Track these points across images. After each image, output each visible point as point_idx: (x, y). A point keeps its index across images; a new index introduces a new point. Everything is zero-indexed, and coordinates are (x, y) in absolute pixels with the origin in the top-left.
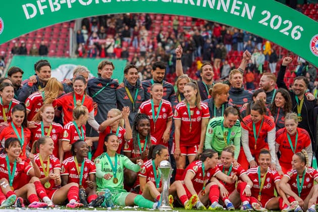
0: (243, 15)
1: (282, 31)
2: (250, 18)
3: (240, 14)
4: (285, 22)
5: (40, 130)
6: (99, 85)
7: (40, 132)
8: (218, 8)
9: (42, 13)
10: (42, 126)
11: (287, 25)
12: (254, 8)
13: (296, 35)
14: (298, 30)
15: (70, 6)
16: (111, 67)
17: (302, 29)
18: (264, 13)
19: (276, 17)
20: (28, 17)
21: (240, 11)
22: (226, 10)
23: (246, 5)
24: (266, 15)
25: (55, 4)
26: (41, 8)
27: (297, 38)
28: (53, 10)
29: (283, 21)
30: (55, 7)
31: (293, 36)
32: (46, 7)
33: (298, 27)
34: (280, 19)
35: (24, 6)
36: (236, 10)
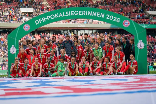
0: (101, 17)
1: (113, 20)
2: (103, 17)
3: (100, 17)
4: (114, 18)
5: (40, 55)
6: (66, 42)
7: (40, 56)
8: (93, 15)
9: (40, 22)
10: (41, 54)
11: (115, 18)
12: (104, 14)
13: (118, 21)
14: (119, 19)
15: (48, 20)
16: (69, 37)
17: (120, 19)
18: (107, 15)
19: (111, 16)
20: (36, 24)
21: (100, 16)
22: (95, 16)
23: (102, 13)
24: (108, 16)
25: (44, 19)
26: (40, 21)
27: (118, 22)
28: (43, 21)
29: (113, 17)
30: (44, 20)
31: (117, 21)
32: (41, 21)
33: (118, 19)
34: (112, 16)
35: (35, 21)
36: (98, 15)
